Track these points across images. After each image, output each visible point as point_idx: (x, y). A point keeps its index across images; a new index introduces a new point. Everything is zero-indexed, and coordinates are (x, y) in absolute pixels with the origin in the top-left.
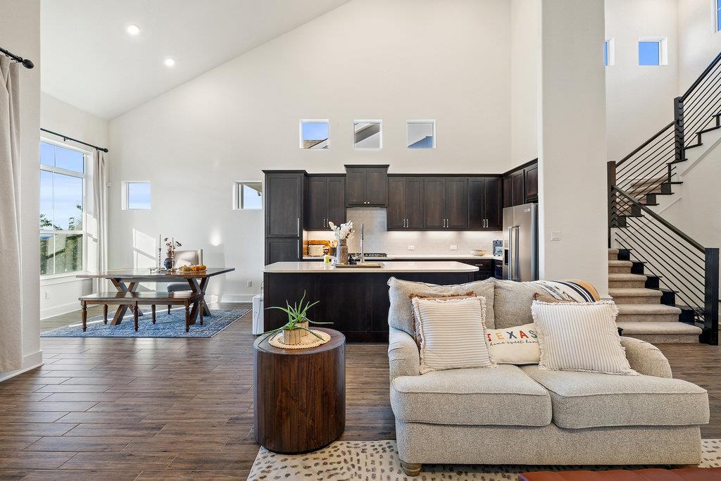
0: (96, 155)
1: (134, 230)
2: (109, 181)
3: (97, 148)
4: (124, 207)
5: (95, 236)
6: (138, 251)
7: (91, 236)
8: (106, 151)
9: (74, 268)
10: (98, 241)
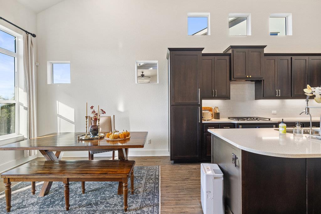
0: (25, 37)
1: (57, 102)
2: (37, 61)
3: (26, 32)
4: (49, 82)
5: (26, 105)
6: (61, 117)
7: (22, 105)
8: (34, 36)
9: (9, 131)
10: (29, 109)
